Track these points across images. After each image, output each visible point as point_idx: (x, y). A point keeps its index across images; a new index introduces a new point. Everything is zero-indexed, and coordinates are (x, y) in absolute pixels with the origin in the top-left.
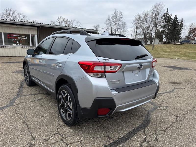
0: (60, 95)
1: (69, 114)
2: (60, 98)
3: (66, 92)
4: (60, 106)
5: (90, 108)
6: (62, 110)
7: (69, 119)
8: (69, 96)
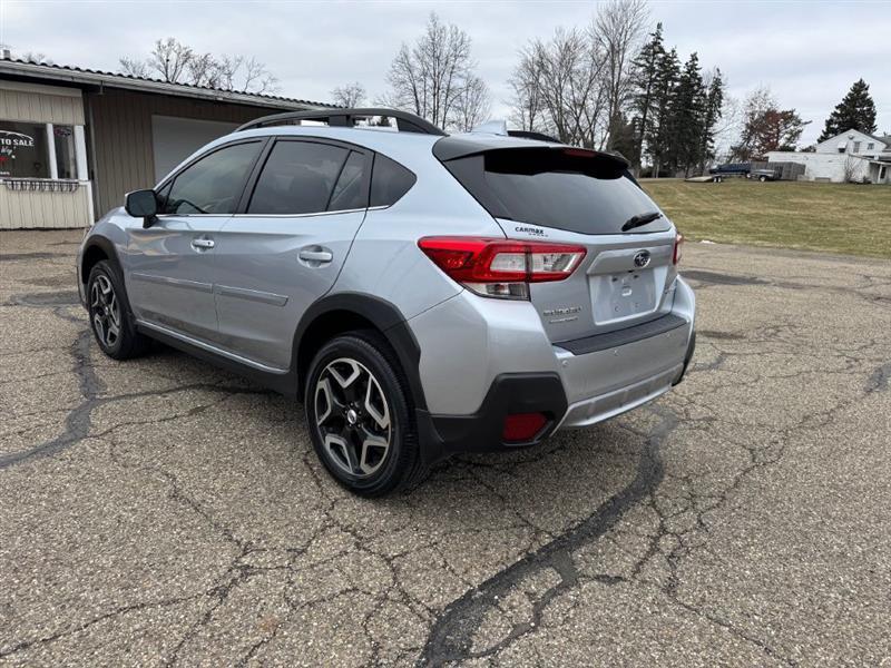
0: (322, 379)
1: (371, 448)
2: (322, 391)
3: (354, 363)
4: (319, 424)
5: (474, 414)
6: (330, 439)
7: (368, 470)
8: (372, 377)
